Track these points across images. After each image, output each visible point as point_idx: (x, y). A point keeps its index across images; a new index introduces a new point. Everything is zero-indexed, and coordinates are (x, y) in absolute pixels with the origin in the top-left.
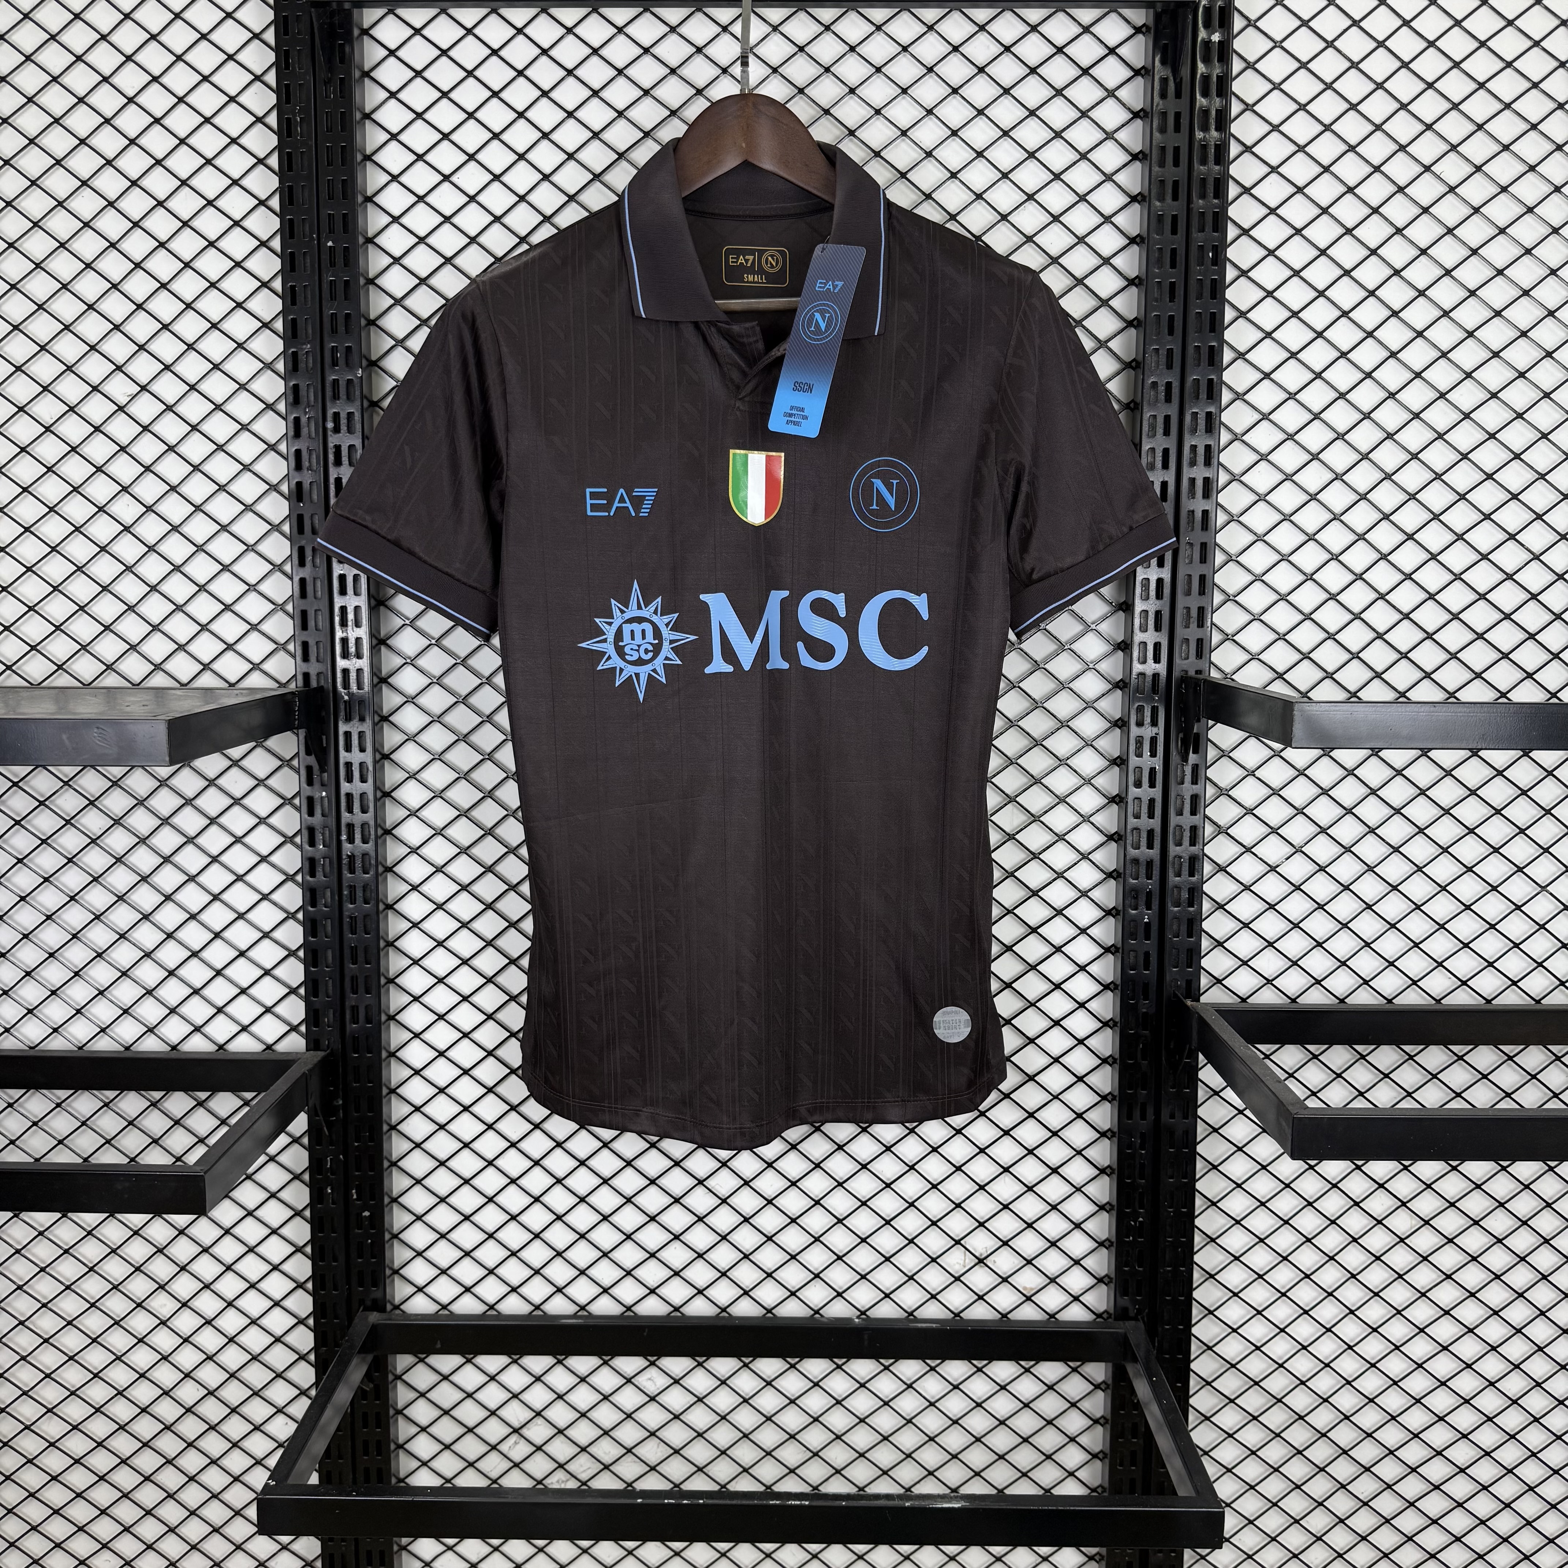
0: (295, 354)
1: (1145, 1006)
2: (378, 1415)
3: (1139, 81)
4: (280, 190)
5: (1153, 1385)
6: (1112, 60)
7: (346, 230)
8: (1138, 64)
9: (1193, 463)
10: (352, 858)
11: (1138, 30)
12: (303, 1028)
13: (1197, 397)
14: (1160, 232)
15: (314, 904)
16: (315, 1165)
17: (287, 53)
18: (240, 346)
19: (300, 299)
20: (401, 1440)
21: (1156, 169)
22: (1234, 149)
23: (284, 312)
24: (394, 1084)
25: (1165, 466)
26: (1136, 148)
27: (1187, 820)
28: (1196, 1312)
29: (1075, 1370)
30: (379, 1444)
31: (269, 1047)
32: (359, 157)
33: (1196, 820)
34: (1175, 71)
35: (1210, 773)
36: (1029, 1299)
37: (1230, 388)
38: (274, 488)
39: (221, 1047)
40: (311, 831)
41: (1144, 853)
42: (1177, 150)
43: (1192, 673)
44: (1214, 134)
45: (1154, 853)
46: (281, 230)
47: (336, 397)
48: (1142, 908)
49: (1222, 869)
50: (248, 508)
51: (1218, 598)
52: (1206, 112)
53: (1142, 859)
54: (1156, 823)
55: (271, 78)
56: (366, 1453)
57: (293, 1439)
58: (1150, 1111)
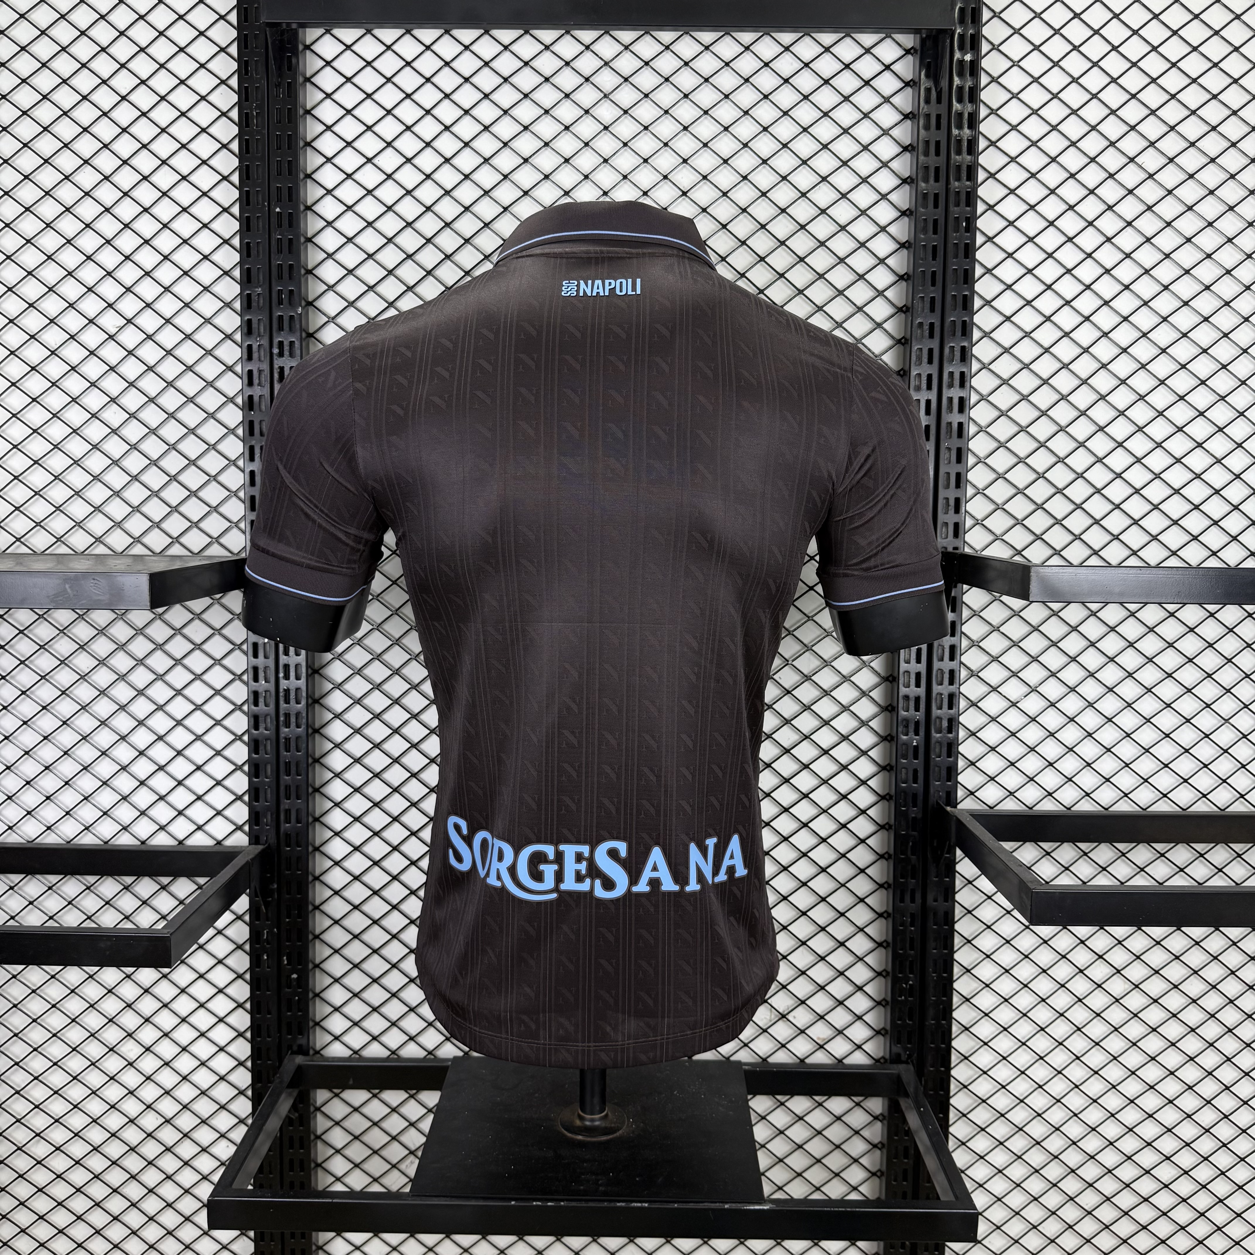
0: (249, 295)
1: (914, 812)
2: (301, 1139)
3: (909, 90)
4: (240, 168)
5: (920, 1115)
6: (887, 75)
7: (290, 200)
8: (908, 77)
9: (951, 385)
10: (287, 691)
11: (908, 52)
12: (246, 828)
13: (954, 335)
14: (925, 206)
15: (256, 728)
16: (255, 937)
17: (246, 62)
18: (206, 289)
19: (253, 252)
20: (320, 1160)
21: (922, 158)
22: (982, 143)
23: (241, 263)
24: (317, 873)
25: (929, 387)
26: (907, 141)
27: (947, 665)
28: (954, 1058)
29: (858, 1104)
30: (302, 1162)
31: (219, 843)
32: (302, 144)
33: (954, 665)
34: (937, 83)
35: (965, 628)
36: (821, 1047)
37: (979, 328)
38: (231, 400)
39: (181, 842)
40: (256, 669)
41: (913, 691)
42: (938, 143)
43: (950, 549)
44: (967, 132)
45: (921, 691)
46: (240, 199)
47: (281, 329)
48: (911, 734)
49: (974, 704)
50: (211, 416)
51: (970, 491)
52: (960, 115)
53: (912, 696)
54: (922, 668)
55: (234, 82)
56: (292, 1169)
57: (233, 1159)
58: (918, 896)
